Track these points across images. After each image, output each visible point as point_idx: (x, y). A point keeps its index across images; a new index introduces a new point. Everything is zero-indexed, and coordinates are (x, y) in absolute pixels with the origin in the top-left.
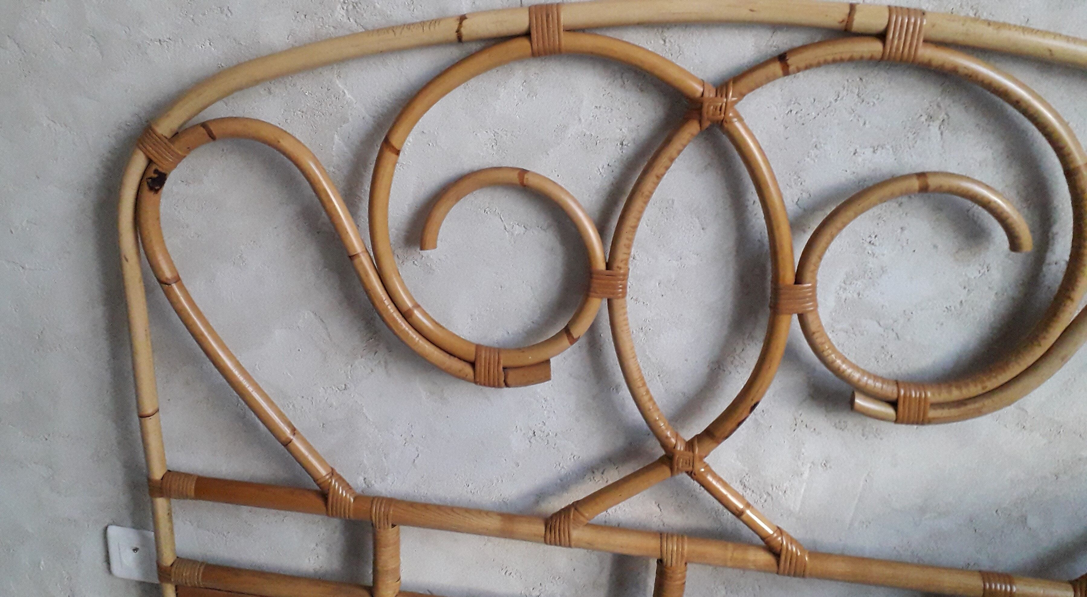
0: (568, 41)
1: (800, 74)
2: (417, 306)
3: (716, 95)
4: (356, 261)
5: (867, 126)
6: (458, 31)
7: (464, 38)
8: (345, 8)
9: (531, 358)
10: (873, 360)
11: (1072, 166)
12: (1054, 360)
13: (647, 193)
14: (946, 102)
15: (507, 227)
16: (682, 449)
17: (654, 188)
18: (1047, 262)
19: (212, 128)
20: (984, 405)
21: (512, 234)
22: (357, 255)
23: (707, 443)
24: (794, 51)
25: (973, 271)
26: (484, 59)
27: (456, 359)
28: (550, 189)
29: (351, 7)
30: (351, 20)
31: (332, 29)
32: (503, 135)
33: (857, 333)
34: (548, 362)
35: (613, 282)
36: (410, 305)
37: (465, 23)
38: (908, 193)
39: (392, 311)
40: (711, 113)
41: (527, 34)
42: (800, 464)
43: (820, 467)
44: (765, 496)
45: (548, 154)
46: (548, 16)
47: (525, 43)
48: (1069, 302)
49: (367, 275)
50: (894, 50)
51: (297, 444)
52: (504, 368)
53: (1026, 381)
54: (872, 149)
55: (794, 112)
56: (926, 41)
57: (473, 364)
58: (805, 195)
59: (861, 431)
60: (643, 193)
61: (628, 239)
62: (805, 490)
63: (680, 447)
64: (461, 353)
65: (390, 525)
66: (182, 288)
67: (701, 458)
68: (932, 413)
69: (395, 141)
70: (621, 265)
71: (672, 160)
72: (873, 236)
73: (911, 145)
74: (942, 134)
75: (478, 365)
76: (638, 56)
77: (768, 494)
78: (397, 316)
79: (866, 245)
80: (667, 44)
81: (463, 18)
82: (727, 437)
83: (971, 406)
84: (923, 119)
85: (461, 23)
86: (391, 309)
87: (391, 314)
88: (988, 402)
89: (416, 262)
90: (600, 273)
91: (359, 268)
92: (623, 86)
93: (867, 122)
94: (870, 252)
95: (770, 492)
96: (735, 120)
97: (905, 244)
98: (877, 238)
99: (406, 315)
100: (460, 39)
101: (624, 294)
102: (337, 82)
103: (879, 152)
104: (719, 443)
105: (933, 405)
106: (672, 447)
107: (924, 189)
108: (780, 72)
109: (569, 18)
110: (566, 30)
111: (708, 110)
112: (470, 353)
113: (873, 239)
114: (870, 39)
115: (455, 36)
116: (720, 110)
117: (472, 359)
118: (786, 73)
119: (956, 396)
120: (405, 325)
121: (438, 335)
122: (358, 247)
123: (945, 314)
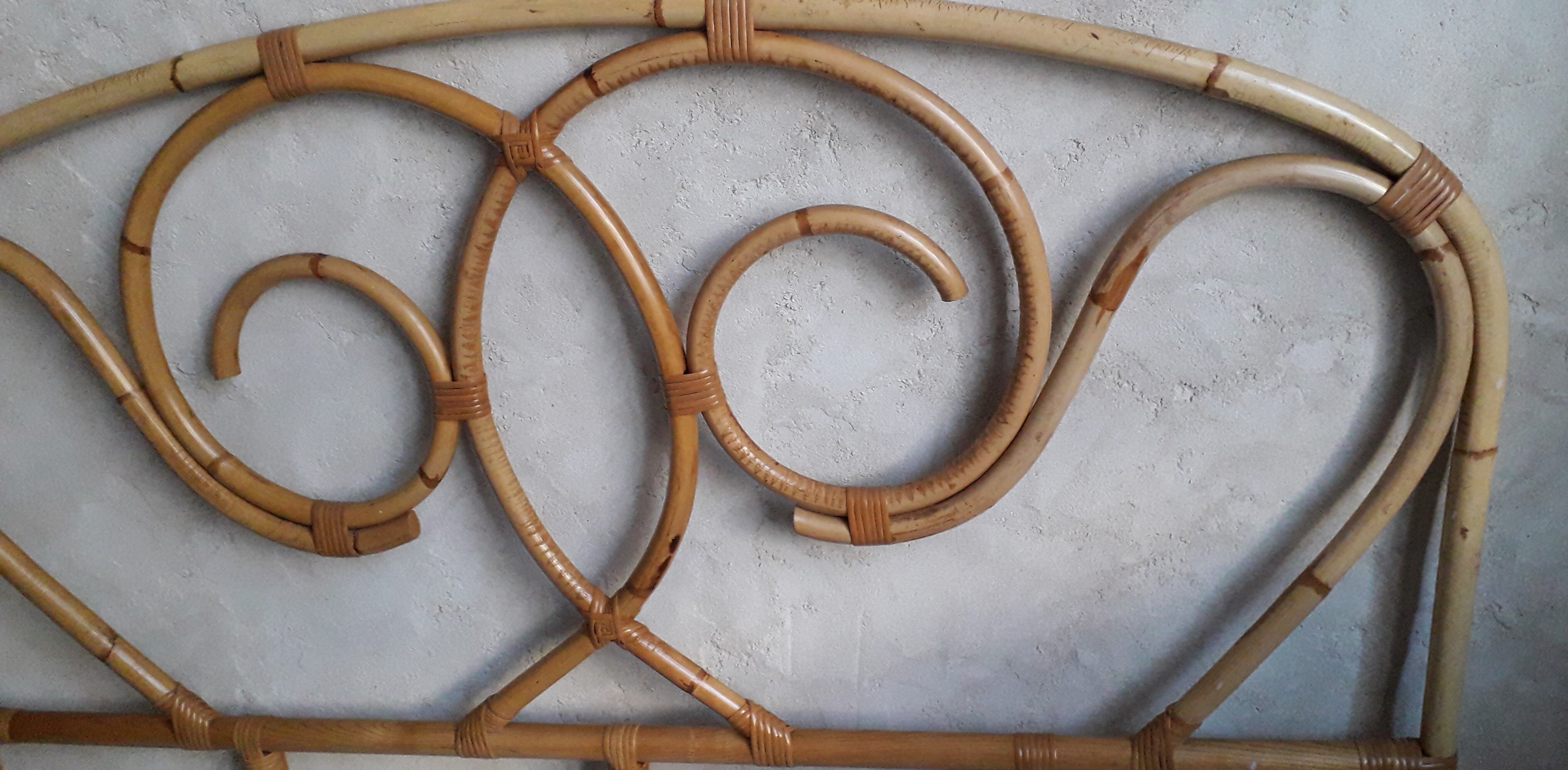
0: (316, 75)
2: (227, 455)
3: (520, 131)
4: (128, 403)
5: (739, 152)
6: (173, 78)
7: (185, 86)
8: (47, 62)
9: (382, 513)
10: (831, 461)
11: (985, 178)
12: (1029, 442)
14: (828, 109)
15: (330, 335)
16: (602, 610)
20: (956, 509)
21: (341, 344)
22: (126, 396)
23: (632, 599)
24: (601, 63)
25: (923, 331)
27: (290, 524)
28: (354, 278)
29: (52, 60)
30: (58, 77)
32: (291, 209)
33: (802, 428)
34: (410, 512)
35: (464, 397)
36: (214, 455)
37: (179, 65)
38: (789, 237)
39: (190, 467)
40: (517, 155)
41: (260, 73)
42: (775, 610)
43: (803, 612)
44: (746, 658)
45: (352, 230)
46: (281, 45)
47: (259, 85)
48: (1027, 361)
49: (145, 421)
50: (720, 46)
51: (122, 656)
52: (352, 529)
53: (1004, 471)
54: (754, 180)
55: (643, 144)
56: (761, 29)
57: (310, 528)
58: (689, 251)
60: (467, 273)
61: (465, 336)
62: (793, 644)
63: (599, 607)
64: (293, 516)
65: (260, 753)
67: (630, 620)
68: (895, 528)
69: (137, 236)
70: (467, 372)
71: (496, 224)
72: (789, 298)
73: (801, 169)
75: (316, 530)
77: (749, 656)
78: (198, 472)
79: (782, 310)
81: (176, 61)
82: (652, 588)
83: (943, 513)
84: (806, 135)
85: (174, 68)
86: (188, 462)
87: (191, 471)
88: (960, 505)
90: (441, 387)
91: (133, 413)
92: (422, 129)
94: (790, 319)
95: (749, 651)
96: (557, 161)
97: (829, 304)
98: (794, 300)
99: (212, 470)
100: (179, 86)
101: (487, 410)
102: (64, 162)
103: (764, 186)
104: (644, 598)
105: (894, 516)
106: (588, 609)
107: (807, 231)
108: (589, 92)
109: (307, 44)
110: (307, 63)
111: (514, 153)
112: (304, 513)
113: (789, 301)
114: (692, 34)
115: (170, 85)
116: (528, 151)
117: (308, 522)
118: (599, 94)
119: (920, 499)
120: (212, 484)
121: (261, 494)
122: (127, 385)
123: (903, 390)
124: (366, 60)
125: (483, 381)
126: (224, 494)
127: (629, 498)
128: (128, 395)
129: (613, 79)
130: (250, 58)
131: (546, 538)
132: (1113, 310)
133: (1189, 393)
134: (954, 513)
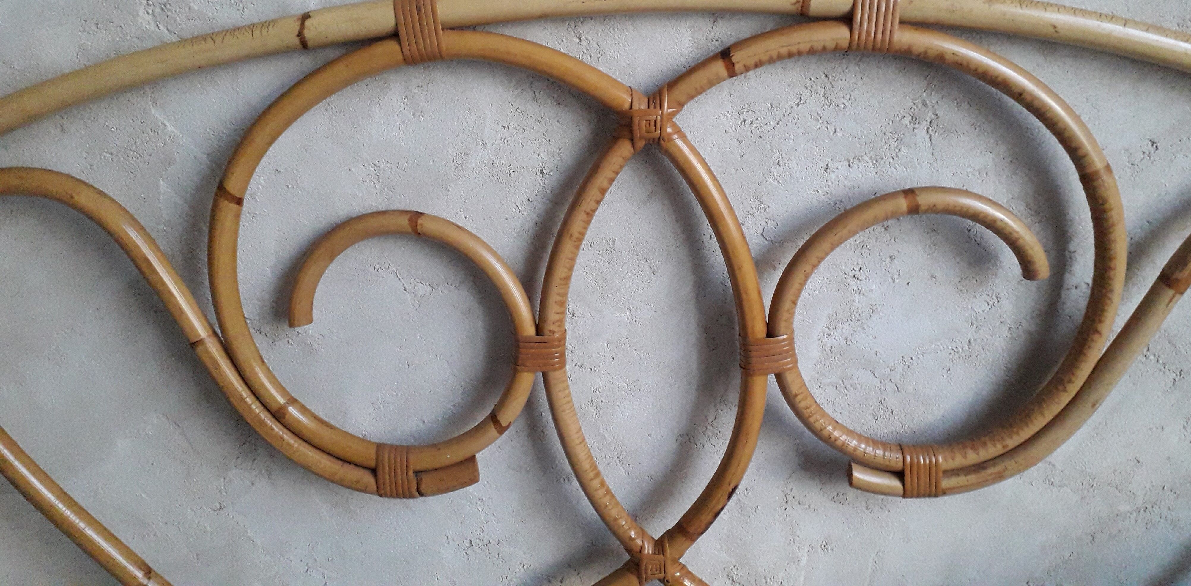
0: (451, 42)
1: (751, 73)
2: (293, 401)
3: (649, 107)
4: (200, 349)
5: (839, 134)
6: (300, 35)
7: (310, 44)
8: (150, 12)
9: (450, 456)
10: (871, 418)
11: (1089, 171)
12: (1085, 408)
13: (576, 235)
14: (933, 98)
15: (407, 287)
16: (650, 552)
17: (586, 228)
18: (1065, 286)
20: (1006, 467)
21: (415, 295)
22: (201, 342)
23: (680, 540)
24: (741, 44)
25: (980, 304)
26: (341, 70)
27: (352, 466)
28: (454, 236)
29: (158, 10)
31: (136, 40)
32: (386, 168)
33: (849, 386)
34: (473, 458)
35: (547, 351)
36: (282, 401)
37: (308, 23)
38: (895, 215)
39: (257, 411)
40: (644, 129)
41: (395, 35)
42: (796, 549)
43: (819, 551)
45: (448, 191)
46: (419, 10)
47: (391, 46)
48: (1096, 337)
49: (217, 367)
50: (864, 35)
52: (417, 473)
53: (1053, 435)
54: (847, 163)
55: (748, 122)
56: (903, 22)
57: (374, 471)
58: (771, 224)
59: (864, 504)
60: (571, 236)
61: (559, 294)
63: (649, 549)
64: (356, 459)
67: (676, 561)
68: (947, 482)
69: (233, 186)
70: (552, 327)
71: (603, 191)
72: (858, 269)
73: (894, 154)
74: (930, 138)
75: (380, 473)
76: (542, 58)
78: (264, 416)
79: (850, 280)
80: (583, 43)
81: (305, 17)
82: (704, 532)
83: (993, 470)
84: (906, 121)
85: (302, 25)
86: (256, 407)
87: (257, 415)
88: (1010, 464)
89: (290, 341)
90: (528, 340)
91: (205, 358)
93: (838, 130)
94: (855, 288)
96: (675, 136)
97: (896, 276)
98: (861, 271)
99: (278, 415)
100: (304, 44)
101: (563, 364)
102: (153, 111)
103: (856, 167)
104: (694, 540)
105: (947, 473)
106: (638, 550)
107: (914, 210)
108: (724, 72)
109: (447, 11)
110: (445, 29)
111: (640, 125)
112: (369, 456)
113: (857, 272)
114: (833, 23)
115: (296, 41)
116: (655, 125)
117: (373, 464)
118: (732, 73)
119: (973, 459)
120: (277, 428)
121: (325, 437)
122: (202, 331)
123: (951, 357)
124: (496, 30)
126: (288, 437)
127: (672, 445)
129: (751, 62)
130: (385, 20)
132: (1182, 294)
134: (1004, 471)
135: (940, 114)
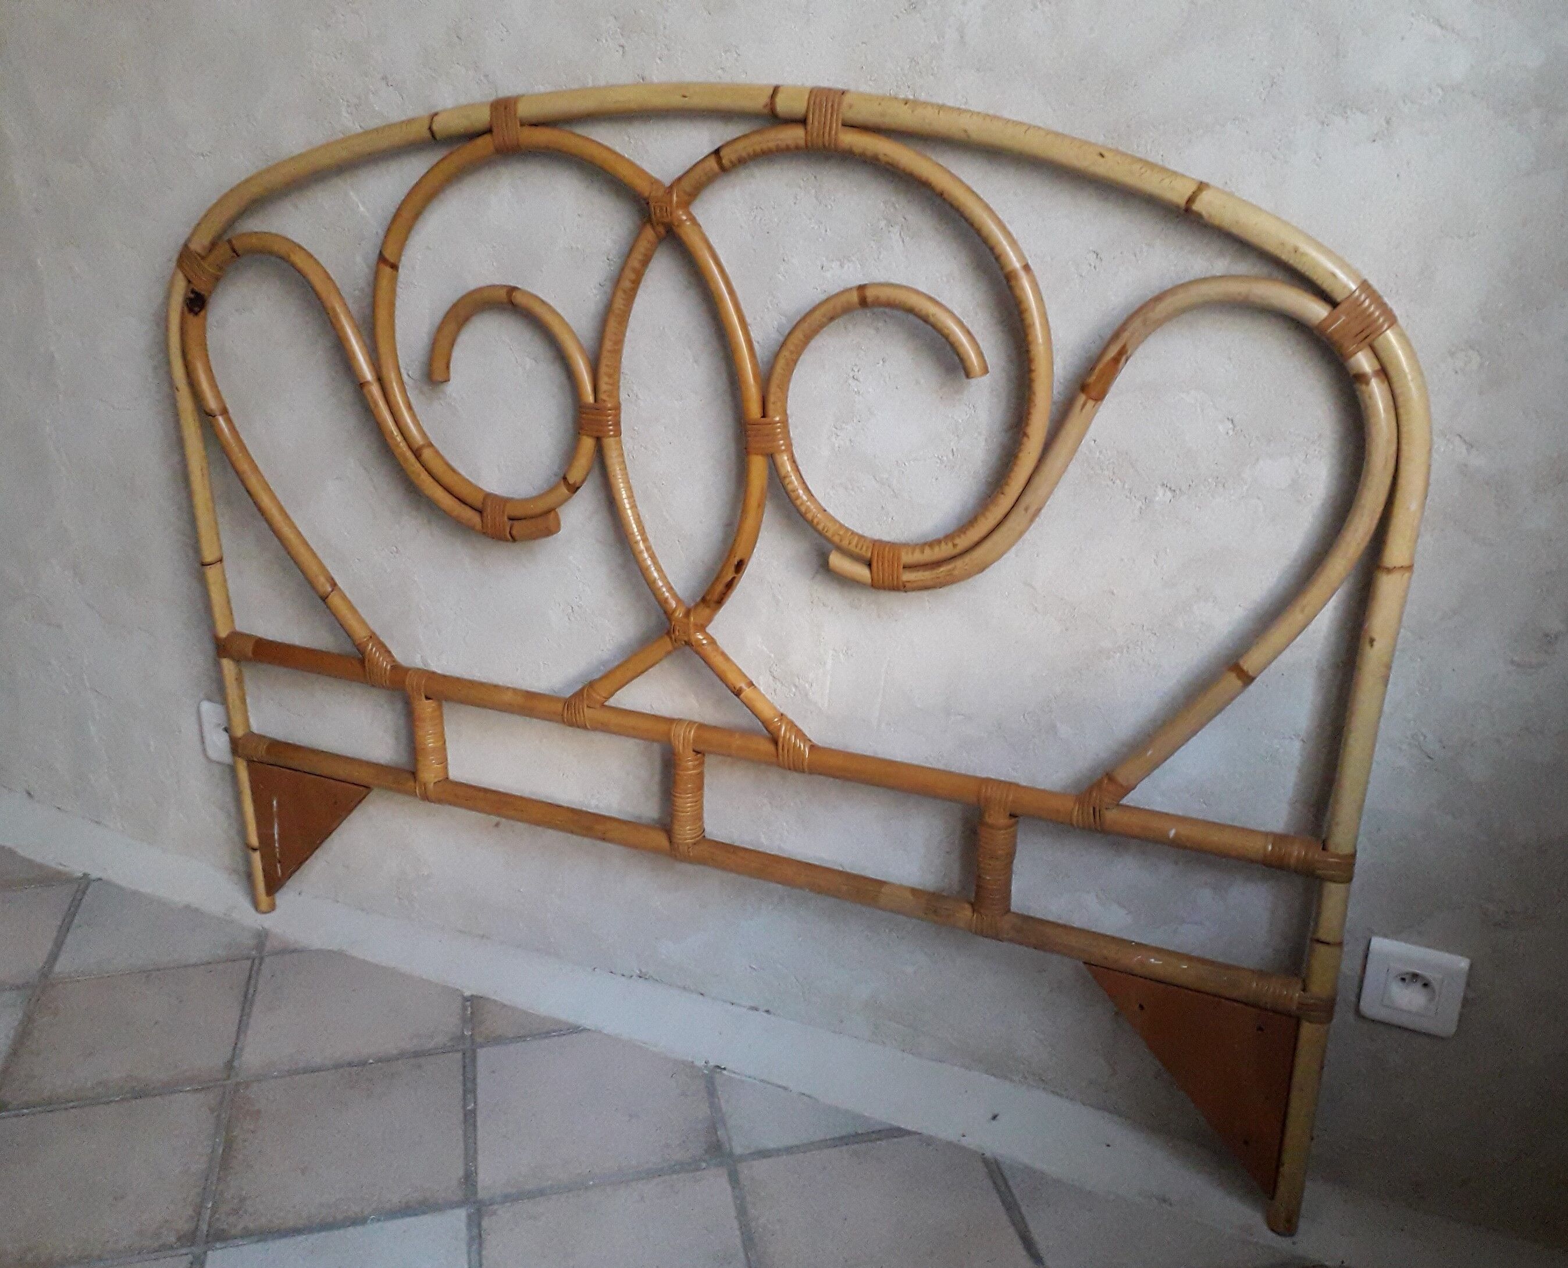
0: (528, 136)
2: (428, 444)
3: (664, 197)
4: (366, 389)
6: (430, 129)
7: (437, 137)
9: (533, 508)
11: (1008, 270)
12: (1022, 513)
15: (518, 360)
16: (682, 615)
19: (234, 242)
20: (955, 566)
21: (525, 368)
23: (703, 611)
27: (466, 507)
34: (555, 512)
35: (599, 418)
36: (421, 442)
37: (435, 118)
39: (403, 447)
40: (659, 215)
41: (489, 131)
42: (821, 650)
43: (841, 654)
45: (541, 271)
46: (506, 110)
47: (487, 140)
49: (377, 405)
50: (815, 136)
51: (336, 601)
52: (511, 519)
54: (838, 263)
55: (758, 219)
56: (844, 125)
57: (481, 514)
58: (784, 320)
62: (831, 683)
64: (469, 500)
65: (423, 698)
66: (229, 421)
67: (702, 629)
68: (908, 576)
73: (876, 257)
75: (485, 515)
77: (796, 687)
78: (409, 454)
79: (850, 381)
81: (435, 115)
82: (720, 604)
83: (945, 570)
84: (883, 223)
85: (432, 121)
87: (402, 451)
88: (959, 565)
90: (587, 407)
91: (370, 397)
94: (856, 390)
95: (797, 684)
97: (887, 379)
98: (860, 372)
99: (418, 454)
100: (433, 137)
103: (846, 266)
104: (714, 611)
105: (908, 567)
107: (864, 305)
108: (717, 170)
109: (524, 110)
110: (522, 125)
111: (656, 212)
112: (478, 500)
113: (856, 373)
114: (795, 125)
115: (428, 134)
116: (667, 212)
117: (480, 508)
118: (724, 170)
119: (929, 555)
120: (416, 465)
121: (448, 479)
122: (368, 374)
123: (938, 465)
124: (567, 128)
125: (617, 408)
126: (424, 476)
128: (368, 382)
129: (735, 158)
130: (483, 117)
131: (648, 549)
133: (1169, 494)
135: (909, 217)
